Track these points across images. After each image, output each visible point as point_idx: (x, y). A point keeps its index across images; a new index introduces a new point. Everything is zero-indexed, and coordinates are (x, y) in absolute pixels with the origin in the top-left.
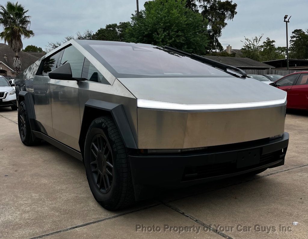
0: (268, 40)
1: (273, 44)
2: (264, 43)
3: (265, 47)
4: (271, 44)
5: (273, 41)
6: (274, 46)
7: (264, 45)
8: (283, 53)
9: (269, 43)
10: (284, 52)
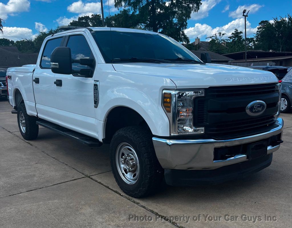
0: (236, 31)
1: (241, 35)
2: (232, 34)
3: (233, 39)
4: (239, 35)
5: (241, 32)
6: (242, 37)
7: (233, 36)
8: (250, 43)
9: (237, 34)
10: (252, 43)
